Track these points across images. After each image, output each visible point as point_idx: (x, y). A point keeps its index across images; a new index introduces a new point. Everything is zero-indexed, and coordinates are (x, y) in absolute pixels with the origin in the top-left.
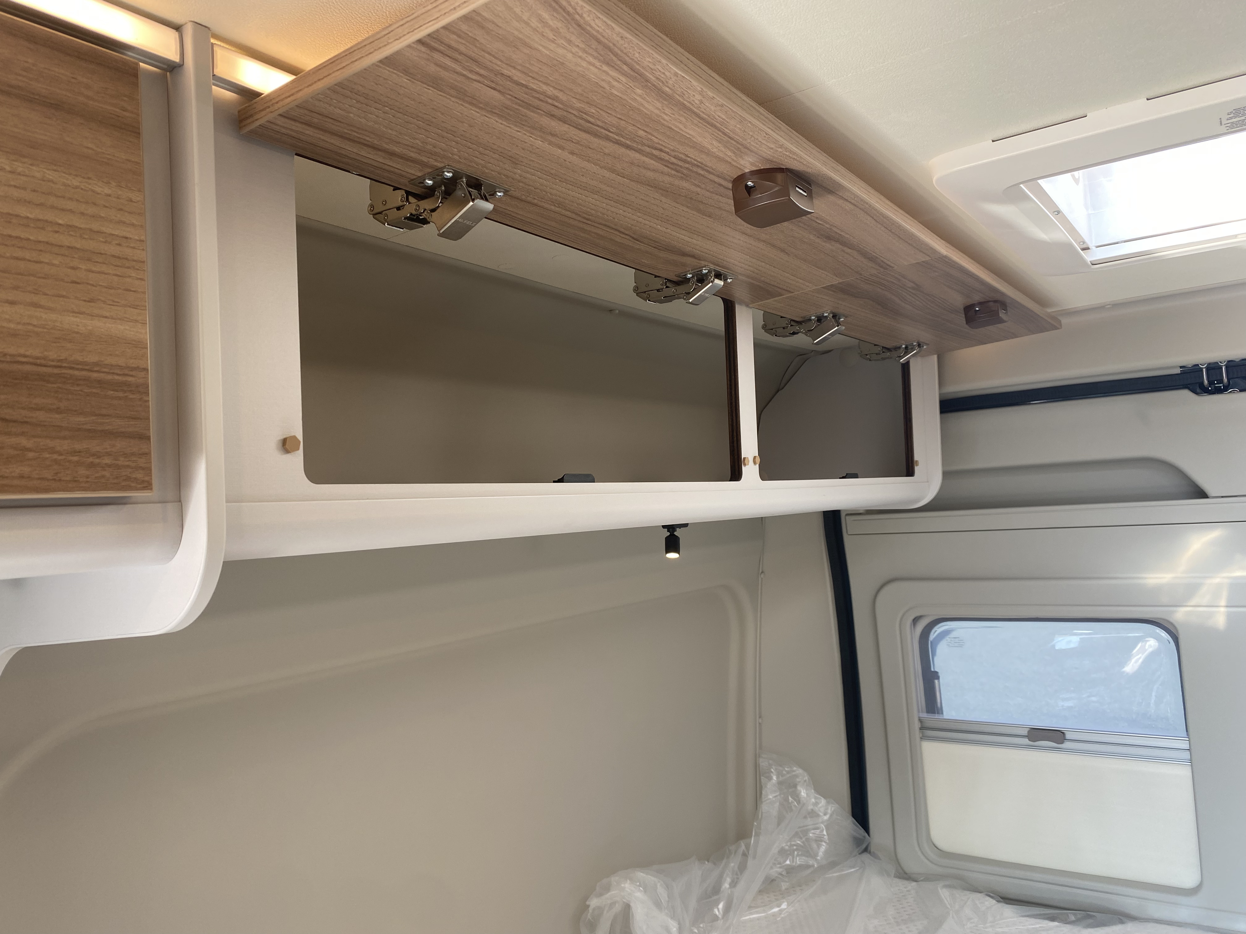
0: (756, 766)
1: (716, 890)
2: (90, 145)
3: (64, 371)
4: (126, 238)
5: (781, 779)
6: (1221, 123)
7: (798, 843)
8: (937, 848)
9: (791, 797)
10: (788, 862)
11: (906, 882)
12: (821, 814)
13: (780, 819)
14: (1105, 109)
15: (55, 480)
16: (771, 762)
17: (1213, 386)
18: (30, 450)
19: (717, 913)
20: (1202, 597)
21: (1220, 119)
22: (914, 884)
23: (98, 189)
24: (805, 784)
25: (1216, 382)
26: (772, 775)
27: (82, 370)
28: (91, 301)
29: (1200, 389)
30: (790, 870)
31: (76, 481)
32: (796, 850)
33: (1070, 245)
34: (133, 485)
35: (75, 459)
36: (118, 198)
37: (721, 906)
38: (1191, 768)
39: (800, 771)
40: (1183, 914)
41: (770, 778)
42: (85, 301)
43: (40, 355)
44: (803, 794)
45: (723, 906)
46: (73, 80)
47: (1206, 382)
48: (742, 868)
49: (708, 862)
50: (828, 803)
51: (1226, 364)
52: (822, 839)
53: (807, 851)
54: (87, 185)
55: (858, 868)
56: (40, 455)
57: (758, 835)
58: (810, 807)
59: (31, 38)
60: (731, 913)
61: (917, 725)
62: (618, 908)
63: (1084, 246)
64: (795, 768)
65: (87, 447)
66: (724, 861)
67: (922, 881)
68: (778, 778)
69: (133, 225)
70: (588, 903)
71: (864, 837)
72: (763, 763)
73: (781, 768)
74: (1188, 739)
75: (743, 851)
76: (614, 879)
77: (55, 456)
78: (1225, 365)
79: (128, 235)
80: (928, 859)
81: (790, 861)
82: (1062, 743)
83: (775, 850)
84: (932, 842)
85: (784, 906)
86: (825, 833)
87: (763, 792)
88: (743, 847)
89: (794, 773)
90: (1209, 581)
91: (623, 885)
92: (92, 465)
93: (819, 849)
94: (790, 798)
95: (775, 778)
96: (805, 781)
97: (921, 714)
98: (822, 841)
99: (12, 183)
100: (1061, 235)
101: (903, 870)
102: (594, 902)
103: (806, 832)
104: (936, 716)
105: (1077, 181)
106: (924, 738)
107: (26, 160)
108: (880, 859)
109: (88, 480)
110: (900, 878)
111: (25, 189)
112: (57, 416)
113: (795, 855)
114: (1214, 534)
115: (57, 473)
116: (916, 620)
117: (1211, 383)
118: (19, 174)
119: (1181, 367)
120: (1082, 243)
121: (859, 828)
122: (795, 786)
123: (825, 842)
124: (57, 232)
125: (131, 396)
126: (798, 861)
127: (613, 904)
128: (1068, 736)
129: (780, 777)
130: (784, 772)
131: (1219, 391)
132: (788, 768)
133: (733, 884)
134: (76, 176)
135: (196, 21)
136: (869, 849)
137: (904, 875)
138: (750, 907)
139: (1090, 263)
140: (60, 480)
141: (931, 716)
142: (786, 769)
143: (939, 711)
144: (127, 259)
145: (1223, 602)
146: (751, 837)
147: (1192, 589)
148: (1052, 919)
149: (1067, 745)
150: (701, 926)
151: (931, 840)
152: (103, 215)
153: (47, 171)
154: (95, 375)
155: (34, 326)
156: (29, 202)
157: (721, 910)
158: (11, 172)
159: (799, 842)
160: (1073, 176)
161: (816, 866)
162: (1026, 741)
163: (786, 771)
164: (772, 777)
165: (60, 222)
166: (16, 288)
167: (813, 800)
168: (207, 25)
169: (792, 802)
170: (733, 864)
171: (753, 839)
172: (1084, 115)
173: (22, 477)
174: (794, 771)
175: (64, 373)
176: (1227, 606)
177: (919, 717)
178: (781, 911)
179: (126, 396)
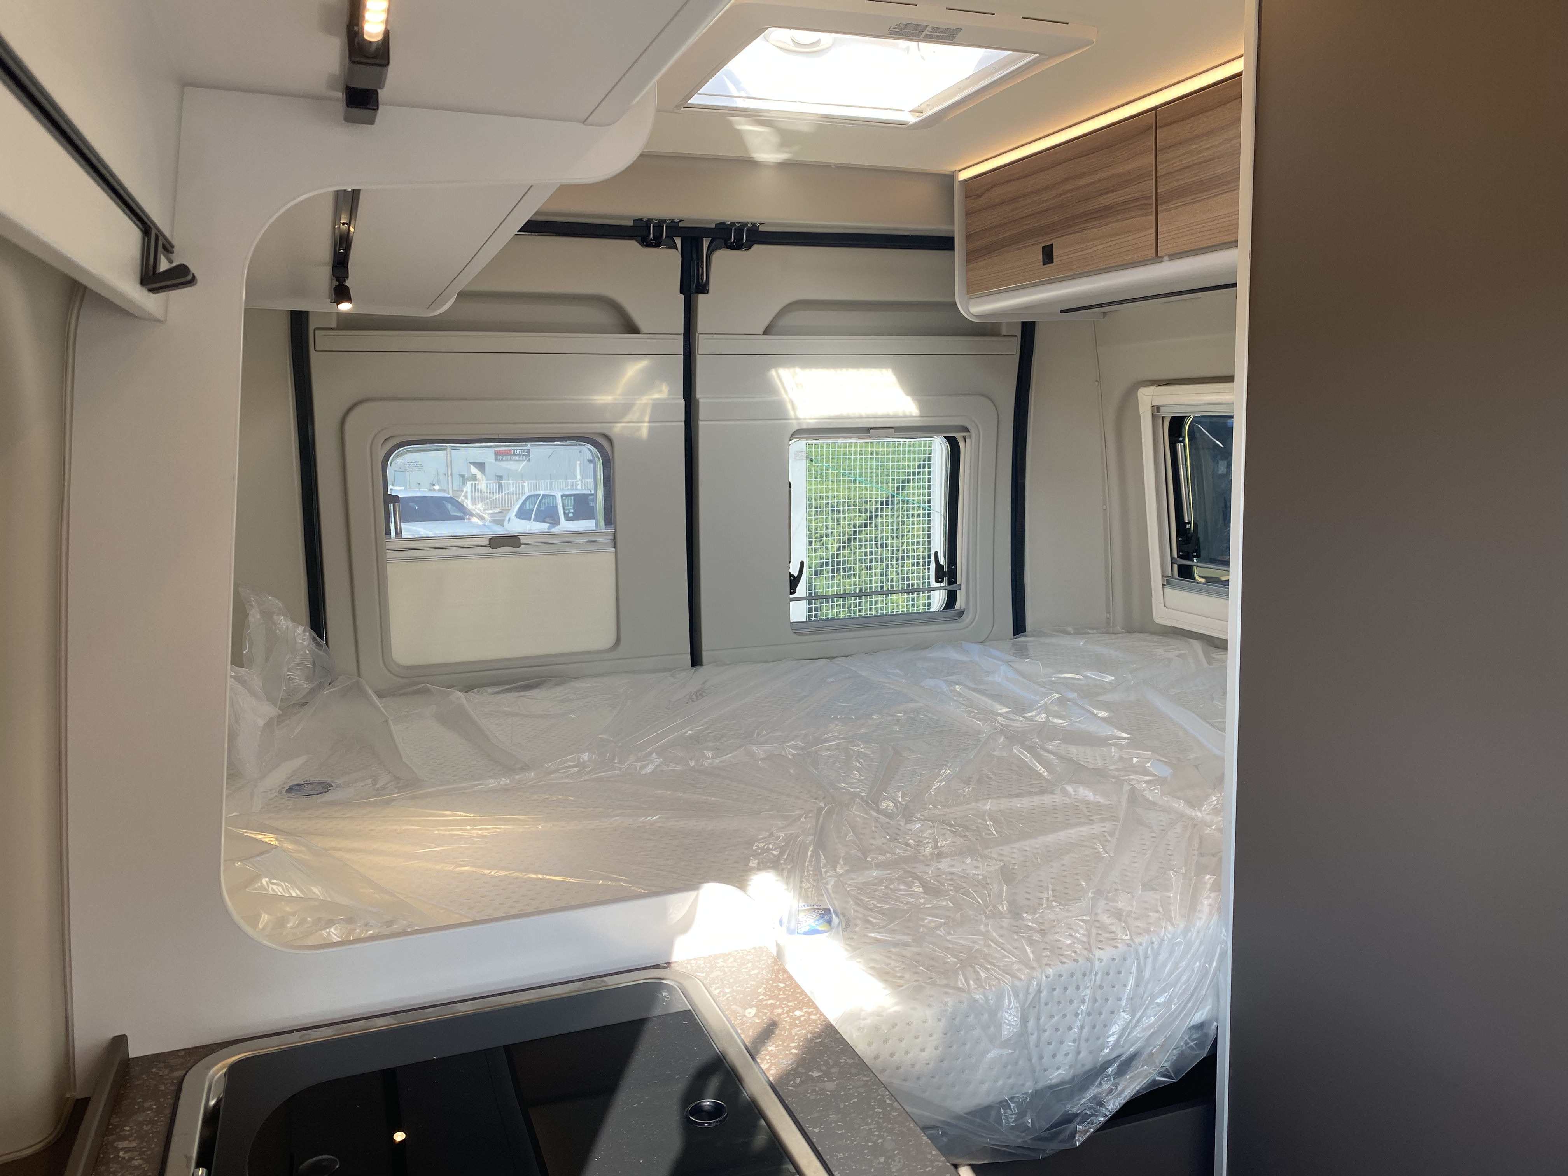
6: (889, 29)
8: (400, 665)
16: (249, 591)
17: (654, 240)
20: (633, 415)
25: (657, 237)
26: (253, 603)
29: (645, 242)
39: (275, 600)
41: (252, 606)
44: (282, 621)
47: (651, 235)
61: (384, 548)
64: (271, 598)
73: (257, 598)
78: (667, 224)
80: (393, 674)
82: (517, 548)
89: (272, 603)
90: (638, 402)
95: (256, 606)
106: (389, 560)
114: (641, 364)
119: (637, 220)
122: (274, 614)
128: (522, 541)
129: (260, 606)
131: (655, 246)
139: (685, 104)
145: (647, 419)
147: (627, 408)
149: (521, 549)
162: (489, 550)
163: (263, 600)
174: (269, 601)
176: (649, 422)
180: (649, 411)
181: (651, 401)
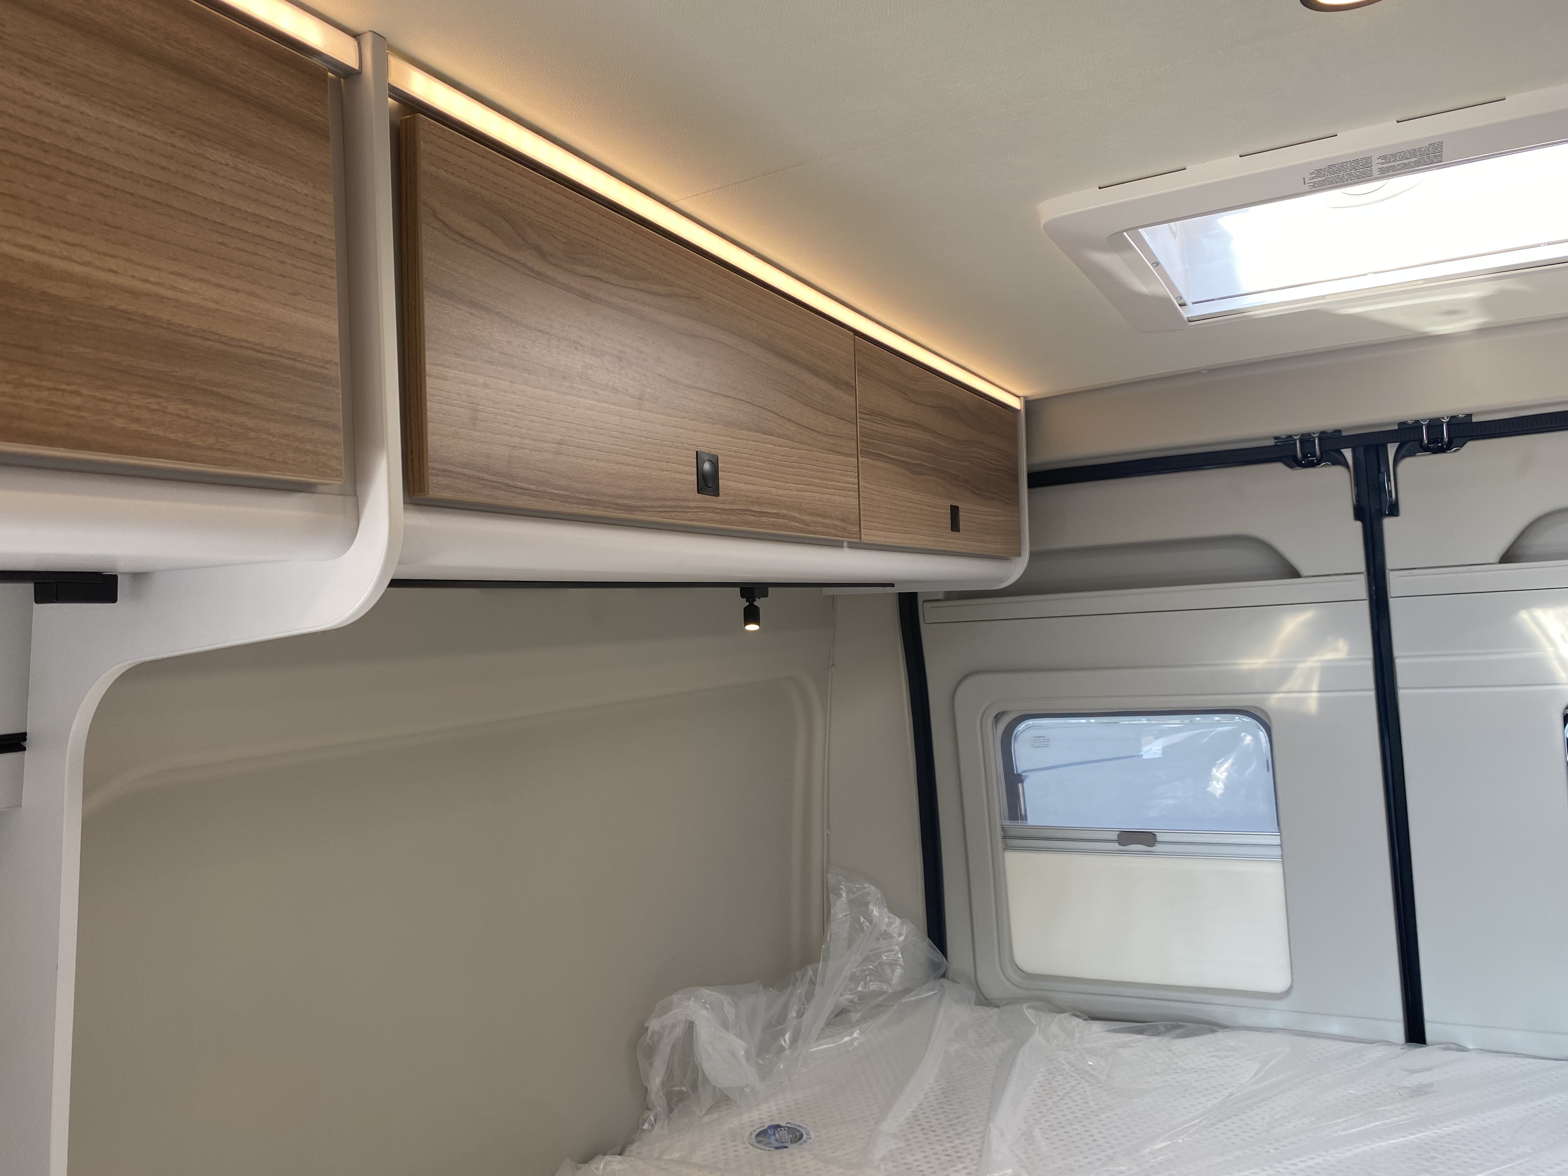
0: (824, 884)
1: (782, 1018)
2: (293, 147)
3: (275, 359)
4: (321, 236)
5: (852, 896)
6: (1305, 182)
7: (869, 968)
8: (1022, 971)
9: (863, 917)
10: (860, 989)
11: (987, 1009)
12: (895, 935)
13: (851, 942)
14: (1202, 163)
15: (270, 459)
16: (840, 878)
17: (1306, 459)
18: (251, 429)
19: (784, 1043)
20: (1295, 682)
21: (1304, 178)
22: (996, 1010)
23: (298, 188)
24: (878, 902)
25: (1309, 455)
26: (842, 892)
27: (289, 358)
28: (295, 294)
29: (1294, 462)
30: (863, 998)
31: (286, 462)
32: (869, 975)
33: (1169, 300)
34: (329, 472)
35: (285, 442)
36: (314, 198)
37: (787, 1036)
38: (1282, 864)
39: (872, 888)
40: (1274, 1019)
41: (840, 896)
42: (290, 294)
43: (258, 341)
44: (875, 912)
45: (790, 1037)
46: (278, 83)
47: (1299, 454)
48: (809, 996)
49: (773, 988)
50: (902, 923)
51: (1319, 435)
52: (897, 962)
53: (879, 974)
54: (291, 185)
55: (935, 992)
56: (259, 435)
57: (826, 959)
58: (884, 928)
59: (246, 41)
60: (800, 1042)
61: (999, 834)
62: (679, 1031)
63: (1181, 302)
64: (866, 885)
65: (293, 432)
66: (790, 989)
67: (1005, 1005)
68: (848, 895)
69: (325, 224)
70: (646, 1025)
71: (943, 961)
72: (832, 879)
73: (851, 885)
74: (1279, 834)
75: (811, 978)
76: (675, 998)
77: (270, 438)
78: (1317, 437)
79: (322, 234)
80: (1010, 981)
81: (862, 988)
82: (1153, 845)
83: (846, 973)
84: (1015, 964)
85: (855, 1035)
86: (900, 955)
87: (832, 911)
88: (810, 973)
89: (866, 890)
90: (1301, 666)
91: (686, 1004)
92: (297, 450)
93: (893, 974)
94: (861, 918)
95: (844, 895)
96: (878, 899)
97: (1003, 821)
98: (895, 964)
99: (235, 179)
100: (1160, 289)
101: (984, 996)
102: (654, 1025)
103: (879, 955)
104: (1020, 823)
105: (1174, 234)
106: (1007, 848)
107: (244, 157)
108: (959, 983)
109: (295, 463)
110: (980, 1005)
111: (243, 184)
112: (271, 400)
113: (868, 981)
114: (1306, 615)
115: (272, 454)
116: (998, 717)
117: (1305, 456)
118: (240, 170)
119: (1276, 438)
120: (1179, 298)
121: (936, 951)
122: (867, 904)
123: (900, 965)
124: (268, 227)
125: (326, 388)
126: (873, 986)
127: (673, 1026)
128: (1160, 838)
129: (851, 895)
130: (855, 889)
131: (1311, 465)
132: (858, 884)
133: (800, 1014)
134: (282, 175)
135: (375, 31)
136: (947, 975)
137: (985, 1001)
138: (817, 1039)
139: (1186, 319)
140: (274, 460)
141: (1015, 823)
142: (857, 886)
143: (1024, 818)
144: (321, 257)
145: (1315, 687)
146: (819, 962)
147: (1284, 674)
148: (1141, 1032)
149: (1158, 848)
150: (767, 1056)
151: (1015, 962)
152: (303, 214)
153: (261, 169)
154: (298, 365)
155: (253, 314)
156: (247, 197)
157: (787, 1040)
158: (235, 168)
159: (871, 967)
160: (1171, 229)
161: (890, 991)
162: (1116, 846)
163: (857, 888)
164: (842, 894)
165: (271, 218)
166: (239, 277)
167: (886, 920)
168: (384, 36)
169: (863, 922)
170: (801, 991)
171: (821, 963)
172: (1183, 168)
173: (246, 454)
174: (865, 888)
175: (276, 361)
176: (1320, 691)
177: (1002, 825)
178: (852, 1041)
179: (322, 388)
180: (1316, 677)
181: (1318, 664)
